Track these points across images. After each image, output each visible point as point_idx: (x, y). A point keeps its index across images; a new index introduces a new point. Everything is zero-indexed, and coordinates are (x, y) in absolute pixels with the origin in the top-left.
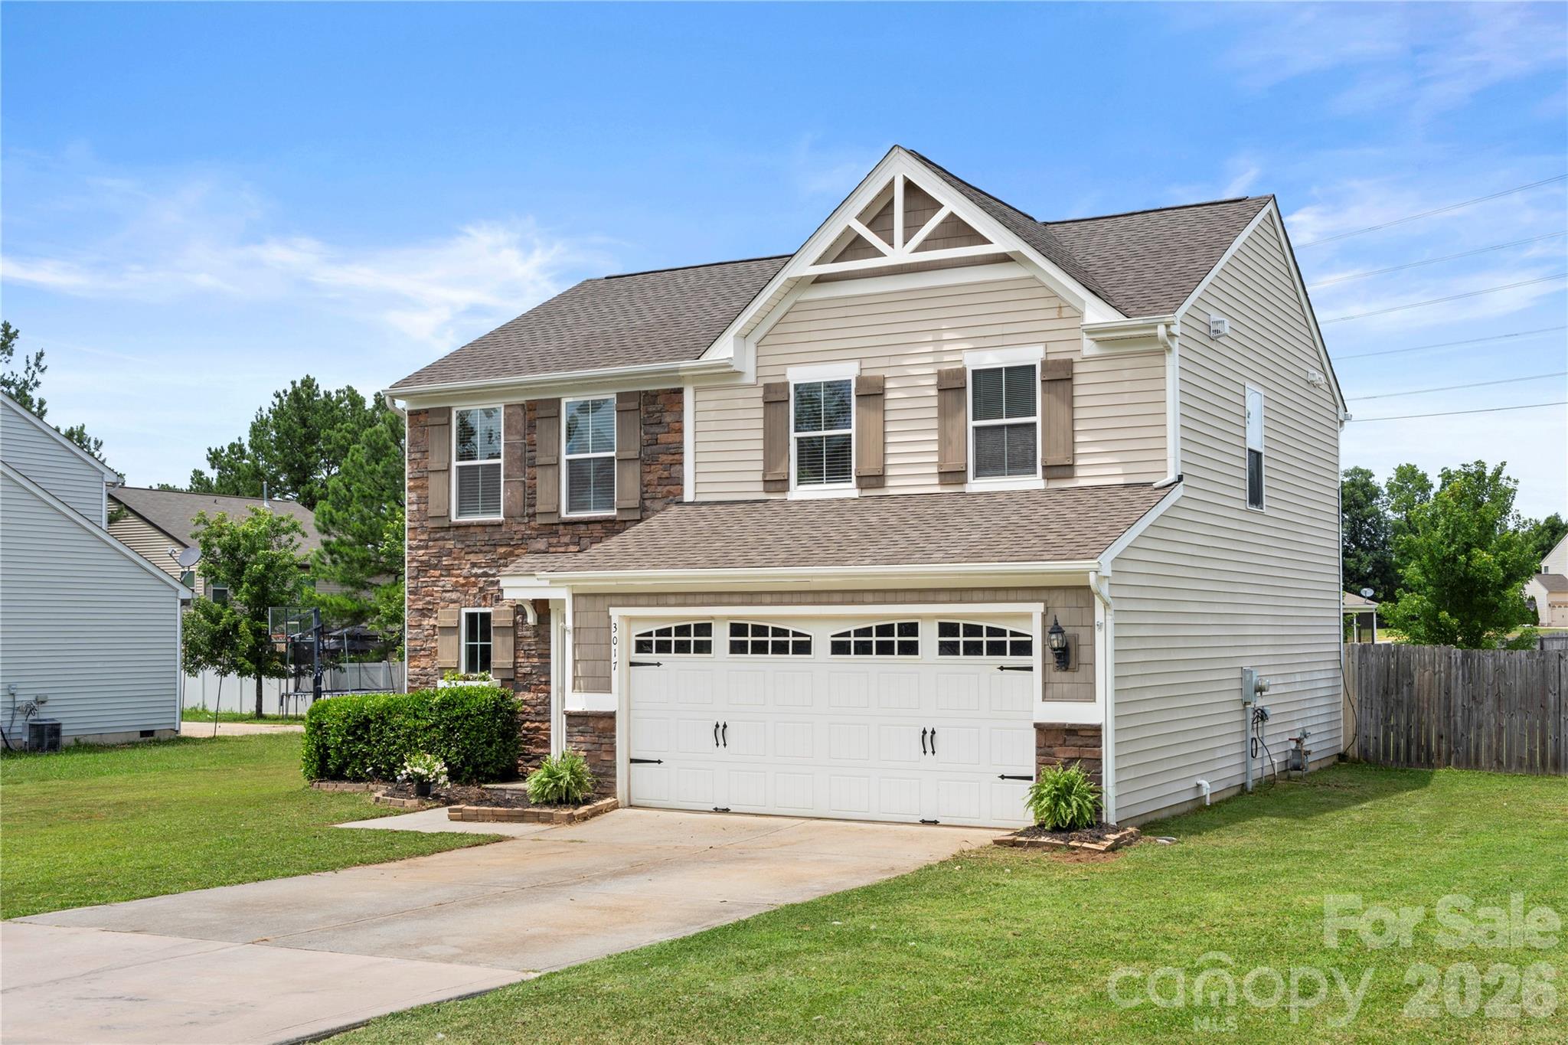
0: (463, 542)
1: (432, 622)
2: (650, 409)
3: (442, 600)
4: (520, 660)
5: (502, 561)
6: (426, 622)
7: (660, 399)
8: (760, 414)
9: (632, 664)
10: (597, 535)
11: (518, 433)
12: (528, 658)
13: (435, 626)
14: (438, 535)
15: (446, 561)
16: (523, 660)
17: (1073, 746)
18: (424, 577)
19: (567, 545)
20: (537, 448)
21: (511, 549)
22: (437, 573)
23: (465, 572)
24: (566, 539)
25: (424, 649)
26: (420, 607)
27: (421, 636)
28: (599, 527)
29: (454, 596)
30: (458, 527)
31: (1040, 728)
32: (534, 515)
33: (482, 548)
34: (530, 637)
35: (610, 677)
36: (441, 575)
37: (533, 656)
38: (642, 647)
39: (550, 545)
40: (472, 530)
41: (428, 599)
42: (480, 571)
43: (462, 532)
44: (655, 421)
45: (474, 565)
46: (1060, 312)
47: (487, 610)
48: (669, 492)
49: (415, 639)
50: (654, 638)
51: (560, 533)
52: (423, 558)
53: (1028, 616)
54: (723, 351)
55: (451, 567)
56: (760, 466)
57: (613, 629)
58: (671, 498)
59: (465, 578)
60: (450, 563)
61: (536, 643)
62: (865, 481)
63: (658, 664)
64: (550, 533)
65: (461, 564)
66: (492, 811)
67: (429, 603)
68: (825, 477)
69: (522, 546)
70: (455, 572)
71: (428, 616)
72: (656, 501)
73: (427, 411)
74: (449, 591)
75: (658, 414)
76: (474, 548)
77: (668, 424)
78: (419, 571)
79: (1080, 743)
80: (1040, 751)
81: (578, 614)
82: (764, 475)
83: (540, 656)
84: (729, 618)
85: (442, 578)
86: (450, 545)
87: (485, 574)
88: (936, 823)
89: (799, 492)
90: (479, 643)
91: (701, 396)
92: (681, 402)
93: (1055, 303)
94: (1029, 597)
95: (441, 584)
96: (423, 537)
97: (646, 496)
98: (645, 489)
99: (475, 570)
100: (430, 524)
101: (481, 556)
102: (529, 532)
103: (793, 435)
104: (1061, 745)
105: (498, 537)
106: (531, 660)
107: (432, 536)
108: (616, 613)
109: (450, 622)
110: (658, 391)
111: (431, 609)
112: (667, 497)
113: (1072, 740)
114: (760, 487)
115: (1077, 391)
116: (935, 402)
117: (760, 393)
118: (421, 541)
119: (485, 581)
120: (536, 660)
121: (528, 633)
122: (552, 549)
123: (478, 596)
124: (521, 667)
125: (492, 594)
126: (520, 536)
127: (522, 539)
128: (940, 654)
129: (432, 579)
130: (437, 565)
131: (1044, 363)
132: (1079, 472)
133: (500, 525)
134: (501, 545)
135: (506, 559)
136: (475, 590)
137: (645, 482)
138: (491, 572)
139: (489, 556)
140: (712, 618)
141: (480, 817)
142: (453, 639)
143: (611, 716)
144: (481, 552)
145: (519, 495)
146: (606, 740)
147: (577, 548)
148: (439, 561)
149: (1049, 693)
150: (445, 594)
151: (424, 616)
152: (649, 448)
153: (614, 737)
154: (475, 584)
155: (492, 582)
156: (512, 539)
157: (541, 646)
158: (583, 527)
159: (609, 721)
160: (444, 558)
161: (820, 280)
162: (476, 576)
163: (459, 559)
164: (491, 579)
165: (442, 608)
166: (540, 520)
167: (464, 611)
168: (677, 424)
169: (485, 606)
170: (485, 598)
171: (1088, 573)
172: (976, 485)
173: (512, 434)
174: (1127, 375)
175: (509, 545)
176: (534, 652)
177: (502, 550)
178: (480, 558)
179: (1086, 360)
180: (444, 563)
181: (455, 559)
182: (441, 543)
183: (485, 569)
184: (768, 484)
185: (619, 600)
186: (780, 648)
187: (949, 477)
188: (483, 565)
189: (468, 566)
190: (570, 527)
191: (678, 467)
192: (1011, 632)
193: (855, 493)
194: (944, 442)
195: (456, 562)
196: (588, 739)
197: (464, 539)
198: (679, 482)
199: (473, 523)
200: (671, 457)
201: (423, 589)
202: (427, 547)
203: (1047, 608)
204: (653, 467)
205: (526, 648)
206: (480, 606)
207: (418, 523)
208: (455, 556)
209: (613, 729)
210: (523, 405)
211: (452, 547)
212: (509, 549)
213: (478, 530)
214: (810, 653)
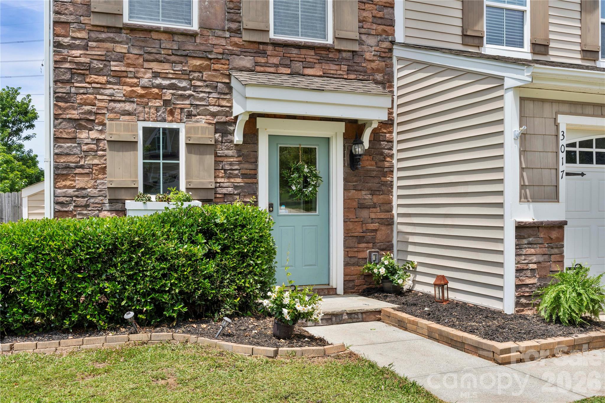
0: (141, 48)
1: (94, 135)
3: (112, 111)
4: (219, 180)
5: (196, 75)
6: (83, 135)
10: (311, 60)
12: (229, 177)
13: (98, 140)
14: (103, 36)
15: (115, 66)
16: (222, 180)
18: (80, 82)
19: (276, 66)
21: (208, 63)
22: (103, 79)
23: (144, 82)
24: (276, 60)
25: (82, 167)
26: (77, 117)
27: (77, 150)
28: (312, 53)
29: (128, 107)
30: (133, 29)
32: (239, 31)
33: (168, 57)
34: (232, 156)
35: (556, 186)
36: (109, 83)
37: (236, 176)
39: (257, 64)
40: (154, 35)
41: (88, 108)
42: (166, 82)
43: (138, 36)
45: (156, 75)
47: (174, 126)
48: (385, 31)
49: (68, 154)
50: (578, 149)
51: (269, 53)
52: (82, 60)
55: (125, 74)
56: (459, 23)
57: (561, 137)
58: (385, 36)
59: (144, 87)
60: (123, 69)
61: (240, 163)
62: (535, 49)
63: (582, 174)
64: (257, 52)
65: (138, 72)
67: (90, 113)
68: (504, 41)
69: (223, 61)
70: (128, 80)
71: (85, 128)
72: (370, 37)
74: (119, 101)
76: (157, 56)
78: (72, 74)
81: (526, 120)
82: (463, 32)
83: (244, 176)
85: (109, 86)
86: (121, 48)
87: (172, 87)
89: (489, 49)
90: (161, 161)
95: (107, 92)
96: (79, 35)
97: (363, 31)
98: (361, 24)
99: (158, 81)
100: (95, 20)
101: (167, 66)
102: (230, 48)
103: (485, 3)
105: (191, 48)
106: (232, 180)
107: (93, 35)
108: (564, 120)
109: (126, 136)
111: (93, 121)
112: (382, 35)
114: (459, 40)
118: (74, 38)
119: (173, 94)
120: (239, 180)
121: (230, 153)
122: (258, 68)
123: (162, 110)
124: (220, 187)
125: (182, 109)
126: (221, 50)
127: (223, 54)
129: (94, 85)
130: (102, 69)
133: (193, 35)
134: (194, 57)
135: (200, 72)
136: (158, 103)
137: (362, 19)
138: (182, 85)
139: (179, 67)
142: (128, 155)
143: (560, 226)
144: (168, 61)
145: (219, 6)
146: (556, 251)
147: (288, 71)
148: (105, 66)
150: (112, 104)
151: (81, 127)
153: (562, 246)
154: (158, 97)
155: (181, 96)
156: (211, 52)
157: (246, 166)
158: (295, 51)
159: (560, 230)
160: (112, 63)
162: (160, 87)
163: (134, 66)
164: (180, 92)
165: (111, 120)
166: (246, 36)
167: (141, 125)
169: (171, 121)
170: (171, 113)
172: (602, 63)
175: (206, 58)
176: (236, 172)
177: (198, 62)
178: (166, 68)
180: (113, 68)
181: (128, 65)
182: (110, 45)
183: (173, 81)
184: (465, 39)
185: (565, 108)
187: (588, 54)
188: (170, 76)
189: (149, 75)
190: (280, 49)
193: (529, 57)
194: (584, 29)
195: (131, 69)
196: (538, 250)
197: (142, 44)
198: (391, 24)
199: (159, 28)
201: (80, 97)
202: (86, 47)
204: (367, 6)
205: (227, 167)
206: (164, 120)
207: (73, 17)
208: (129, 61)
209: (563, 239)
211: (125, 51)
212: (206, 63)
213: (163, 37)
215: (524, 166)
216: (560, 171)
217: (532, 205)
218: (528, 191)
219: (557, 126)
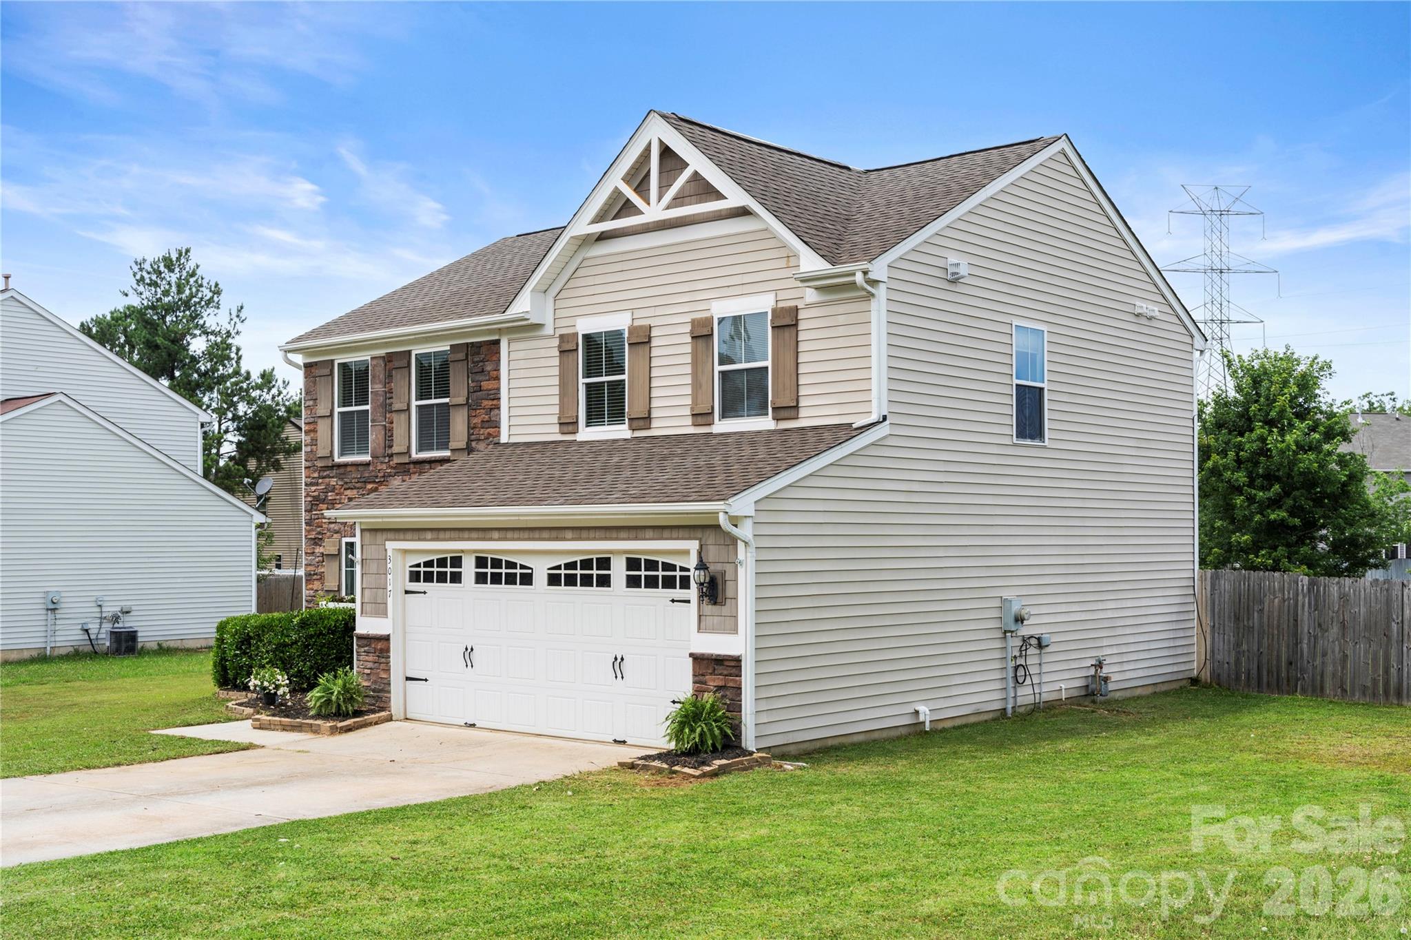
0: (342, 479)
1: (321, 550)
2: (475, 360)
3: (329, 530)
6: (317, 550)
7: (483, 350)
8: (556, 362)
9: (407, 592)
11: (380, 382)
13: (323, 554)
14: (325, 473)
15: (330, 496)
17: (720, 675)
18: (316, 510)
20: (393, 395)
21: (375, 486)
22: (325, 507)
25: (316, 574)
26: (313, 537)
27: (314, 562)
28: (438, 466)
29: (336, 527)
30: (339, 466)
31: (697, 659)
32: (391, 456)
33: (356, 485)
35: (386, 604)
36: (328, 509)
38: (415, 577)
40: (349, 469)
41: (319, 529)
43: (342, 470)
44: (478, 370)
45: (350, 500)
46: (788, 261)
48: (489, 434)
49: (311, 565)
50: (422, 569)
51: (411, 471)
52: (315, 494)
53: (686, 553)
54: (523, 306)
56: (556, 410)
57: (389, 561)
58: (491, 439)
60: (333, 498)
62: (635, 424)
63: (425, 593)
64: (405, 471)
65: (341, 499)
66: (280, 721)
67: (319, 533)
68: (606, 419)
69: (385, 483)
70: (337, 506)
71: (319, 544)
72: (480, 442)
73: (316, 363)
74: (333, 523)
75: (481, 364)
76: (350, 485)
77: (489, 372)
78: (312, 504)
79: (725, 672)
80: (697, 678)
81: (364, 547)
82: (560, 418)
84: (475, 551)
85: (328, 512)
86: (333, 482)
88: (624, 742)
89: (586, 434)
91: (514, 346)
92: (498, 353)
93: (783, 253)
94: (687, 536)
95: (327, 516)
96: (314, 475)
97: (473, 437)
98: (471, 431)
100: (319, 464)
101: (355, 492)
102: (389, 471)
103: (582, 381)
104: (711, 674)
105: (367, 475)
107: (320, 474)
108: (391, 546)
109: (334, 551)
110: (481, 342)
111: (321, 539)
112: (488, 438)
113: (719, 669)
114: (556, 428)
115: (801, 337)
116: (688, 349)
117: (556, 342)
118: (314, 478)
126: (382, 474)
127: (384, 477)
128: (627, 587)
129: (321, 512)
130: (324, 499)
131: (774, 311)
132: (802, 413)
133: (368, 464)
134: (370, 482)
137: (472, 425)
139: (361, 492)
140: (462, 551)
141: (272, 726)
142: (334, 565)
143: (386, 638)
144: (355, 488)
145: (381, 437)
146: (383, 660)
148: (326, 496)
149: (703, 624)
150: (330, 526)
151: (316, 544)
152: (475, 394)
153: (389, 657)
156: (377, 477)
158: (428, 466)
159: (385, 643)
160: (330, 494)
161: (603, 237)
163: (340, 494)
165: (329, 538)
166: (396, 460)
167: (345, 540)
168: (495, 372)
171: (718, 513)
172: (722, 426)
173: (377, 384)
174: (842, 320)
175: (374, 482)
177: (369, 486)
178: (355, 494)
179: (809, 306)
180: (330, 498)
181: (337, 494)
182: (327, 480)
184: (562, 426)
185: (390, 535)
186: (511, 580)
187: (699, 418)
190: (418, 466)
191: (496, 411)
192: (680, 567)
193: (627, 434)
194: (696, 385)
195: (338, 497)
196: (371, 658)
197: (343, 476)
198: (496, 425)
199: (352, 462)
200: (491, 403)
201: (316, 521)
202: (317, 484)
203: (701, 546)
204: (478, 411)
207: (311, 463)
208: (337, 491)
209: (388, 650)
210: (384, 357)
211: (335, 483)
213: (353, 469)
214: (532, 585)
215: (365, 585)
216: (388, 590)
217: (369, 619)
218: (366, 607)
219: (386, 550)
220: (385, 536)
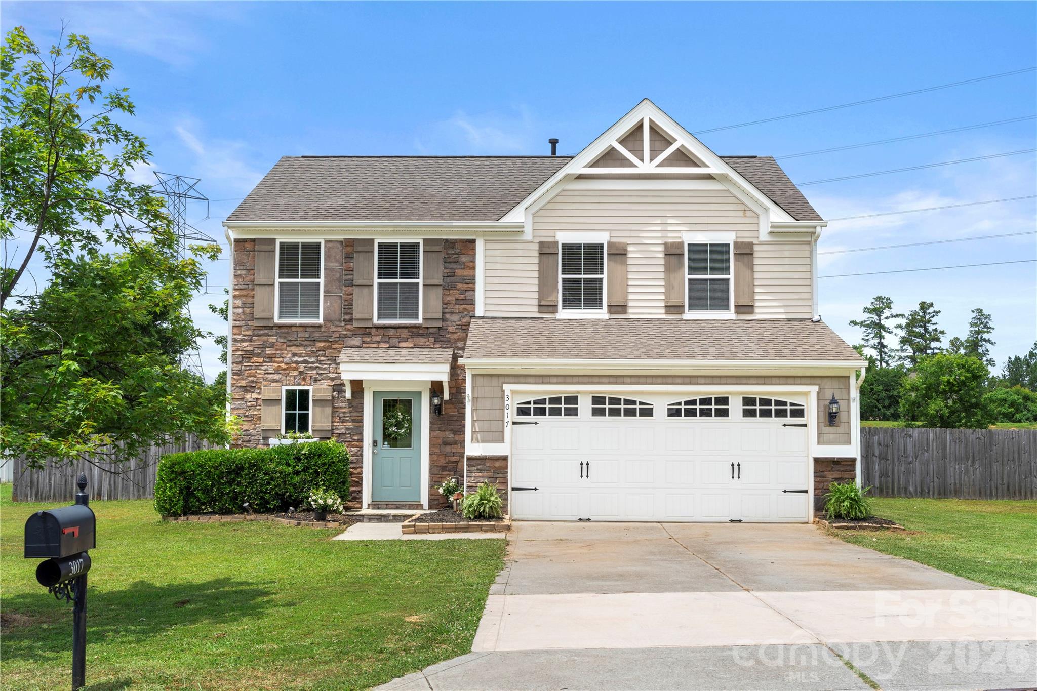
0: (285, 337)
1: (255, 396)
2: (450, 252)
3: (266, 380)
4: (335, 424)
5: (321, 353)
6: (248, 396)
7: (458, 246)
8: (536, 261)
9: (514, 423)
10: (405, 336)
11: (337, 261)
12: (343, 422)
13: (257, 399)
14: (262, 332)
15: (268, 351)
16: (338, 424)
17: (838, 471)
18: (247, 362)
19: (378, 342)
20: (355, 273)
21: (329, 344)
22: (261, 360)
23: (287, 360)
24: (378, 339)
25: (247, 416)
26: (245, 385)
27: (244, 406)
28: (406, 331)
29: (276, 377)
30: (280, 326)
31: (817, 460)
32: (351, 320)
33: (303, 343)
34: (345, 408)
35: (503, 432)
36: (265, 362)
37: (348, 421)
38: (523, 411)
39: (364, 342)
40: (294, 329)
41: (252, 378)
42: (301, 359)
43: (283, 330)
44: (454, 260)
45: (294, 355)
46: (745, 213)
47: (306, 388)
48: (465, 309)
49: (239, 409)
50: (532, 406)
51: (373, 334)
52: (248, 349)
54: (517, 216)
55: (274, 356)
56: (536, 295)
57: (506, 399)
58: (466, 313)
59: (286, 364)
60: (273, 352)
61: (350, 412)
62: (613, 309)
63: (536, 423)
64: (364, 334)
65: (282, 354)
66: (442, 525)
67: (252, 382)
68: (582, 305)
69: (339, 342)
70: (276, 359)
71: (250, 391)
72: (454, 315)
73: (254, 240)
74: (271, 373)
75: (456, 256)
76: (295, 343)
77: (464, 263)
78: (243, 358)
79: (842, 469)
80: (816, 474)
81: (476, 389)
82: (540, 301)
83: (353, 421)
84: (591, 392)
85: (264, 364)
86: (273, 339)
87: (305, 362)
88: (740, 521)
89: (564, 314)
90: (297, 412)
91: (489, 245)
92: (474, 249)
93: (742, 207)
94: (809, 382)
95: (263, 368)
96: (247, 333)
97: (446, 311)
98: (445, 306)
99: (296, 359)
100: (256, 323)
101: (301, 348)
102: (345, 333)
103: (561, 276)
104: (830, 471)
105: (318, 335)
106: (345, 424)
107: (256, 332)
108: (508, 388)
109: (274, 396)
110: (456, 240)
111: (254, 387)
112: (463, 312)
113: (837, 467)
114: (536, 309)
115: (756, 262)
116: (662, 262)
117: (536, 247)
118: (244, 335)
119: (305, 367)
120: (350, 424)
121: (344, 405)
122: (365, 345)
123: (298, 378)
124: (336, 429)
125: (311, 376)
126: (338, 335)
127: (340, 337)
128: (743, 417)
129: (256, 364)
130: (260, 354)
131: (736, 244)
132: (757, 310)
133: (320, 326)
134: (320, 341)
135: (324, 351)
136: (296, 373)
137: (446, 302)
138: (311, 361)
139: (309, 349)
140: (579, 392)
141: (430, 530)
142: (274, 409)
143: (505, 459)
144: (302, 345)
145: (337, 304)
146: (501, 475)
147: (387, 345)
148: (262, 351)
149: (821, 439)
150: (267, 376)
151: (247, 391)
152: (448, 278)
153: (507, 473)
154: (295, 369)
155: (311, 367)
156: (330, 337)
157: (355, 414)
158: (392, 331)
159: (504, 462)
160: (267, 349)
161: (580, 177)
162: (297, 363)
163: (281, 350)
164: (310, 365)
165: (265, 386)
166: (356, 324)
167: (284, 388)
168: (471, 264)
169: (304, 385)
170: (304, 379)
171: (861, 368)
172: (690, 315)
173: (332, 262)
174: (787, 254)
175: (328, 341)
176: (348, 418)
177: (322, 344)
178: (301, 350)
179: (762, 243)
180: (267, 353)
181: (277, 350)
182: (265, 338)
183: (305, 358)
184: (542, 308)
185: (512, 380)
186: (630, 413)
187: (672, 309)
188: (303, 355)
189: (290, 355)
190: (382, 330)
191: (471, 293)
192: (790, 403)
193: (606, 316)
194: (669, 287)
195: (279, 352)
196: (485, 474)
197: (286, 335)
198: (472, 303)
199: (296, 324)
200: (466, 286)
201: (247, 372)
202: (251, 341)
203: (820, 389)
204: (451, 292)
205: (341, 415)
206: (299, 384)
207: (244, 322)
208: (277, 347)
209: (506, 467)
210: (341, 242)
211: (274, 341)
212: (328, 344)
213: (299, 329)
214: (652, 416)
215: (475, 419)
216: (505, 421)
217: (481, 444)
218: (479, 435)
219: (503, 391)
220: (502, 379)
